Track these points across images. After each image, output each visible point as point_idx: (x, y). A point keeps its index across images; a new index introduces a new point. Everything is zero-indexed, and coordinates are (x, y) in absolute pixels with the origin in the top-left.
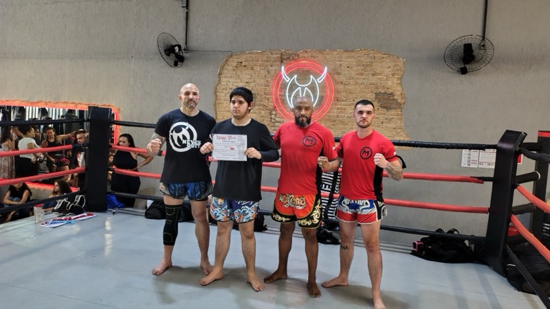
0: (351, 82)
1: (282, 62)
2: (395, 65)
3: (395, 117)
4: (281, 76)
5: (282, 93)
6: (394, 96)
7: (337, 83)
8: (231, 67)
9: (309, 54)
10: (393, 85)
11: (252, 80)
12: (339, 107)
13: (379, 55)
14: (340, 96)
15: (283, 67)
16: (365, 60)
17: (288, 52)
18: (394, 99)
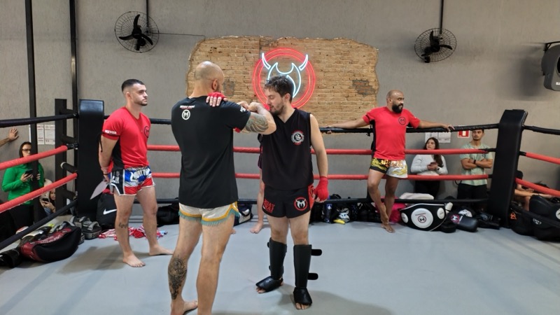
0: (330, 69)
1: (260, 48)
2: (370, 55)
3: (371, 102)
4: (261, 63)
5: (263, 81)
6: (369, 82)
7: (317, 70)
8: (204, 53)
9: (289, 42)
10: (368, 73)
11: (229, 67)
12: (320, 94)
13: (355, 44)
14: (321, 83)
15: (263, 54)
16: (343, 48)
17: (267, 38)
18: (369, 86)
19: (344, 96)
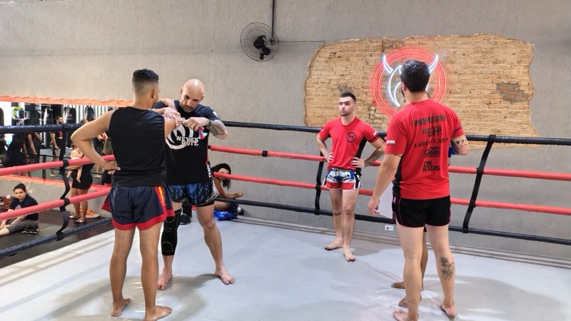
0: (467, 71)
1: (383, 51)
2: (522, 51)
3: (521, 111)
4: (382, 66)
5: (383, 86)
6: (519, 86)
7: (450, 73)
8: (323, 59)
9: (417, 41)
10: (519, 75)
11: (348, 73)
12: (450, 100)
13: (502, 40)
14: (453, 88)
15: (385, 57)
16: (485, 46)
17: (390, 39)
18: (519, 90)
19: (484, 102)
